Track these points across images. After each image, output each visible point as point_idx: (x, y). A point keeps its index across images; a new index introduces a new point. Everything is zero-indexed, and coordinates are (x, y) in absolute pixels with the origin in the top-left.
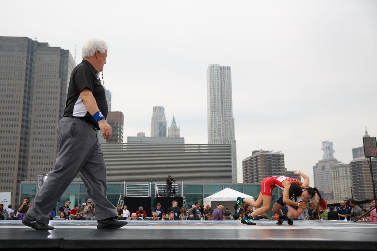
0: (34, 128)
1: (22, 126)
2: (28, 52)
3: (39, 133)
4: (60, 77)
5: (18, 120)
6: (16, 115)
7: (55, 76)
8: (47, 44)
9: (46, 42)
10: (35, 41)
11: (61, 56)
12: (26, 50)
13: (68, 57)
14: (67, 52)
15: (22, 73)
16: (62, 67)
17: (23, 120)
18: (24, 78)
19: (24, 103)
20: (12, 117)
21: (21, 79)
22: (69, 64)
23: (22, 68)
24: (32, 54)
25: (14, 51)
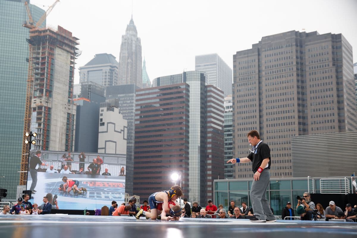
0: (312, 124)
1: (299, 123)
2: (297, 46)
3: (318, 129)
4: (334, 65)
5: (294, 118)
6: (291, 112)
7: (328, 65)
8: (316, 32)
9: (315, 31)
10: (303, 32)
11: (333, 42)
12: (294, 44)
13: (341, 41)
14: (340, 35)
15: (292, 69)
16: (335, 53)
17: (299, 117)
18: (295, 74)
19: (299, 99)
20: (288, 115)
21: (293, 75)
22: (343, 49)
23: (292, 63)
24: (301, 46)
25: (282, 47)
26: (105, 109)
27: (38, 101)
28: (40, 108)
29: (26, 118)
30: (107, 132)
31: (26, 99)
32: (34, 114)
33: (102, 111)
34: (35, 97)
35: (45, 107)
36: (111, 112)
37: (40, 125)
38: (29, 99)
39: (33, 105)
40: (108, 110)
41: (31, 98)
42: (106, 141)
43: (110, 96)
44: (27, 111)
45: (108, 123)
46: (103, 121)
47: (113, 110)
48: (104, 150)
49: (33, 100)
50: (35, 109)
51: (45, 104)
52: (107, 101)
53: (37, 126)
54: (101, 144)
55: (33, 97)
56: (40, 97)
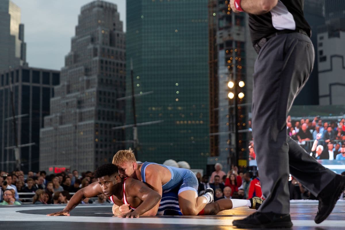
26: (326, 35)
27: (225, 33)
28: (229, 43)
29: (211, 60)
30: (331, 70)
31: (208, 32)
32: (222, 54)
33: (322, 38)
34: (220, 29)
35: (237, 42)
36: (336, 39)
37: (231, 69)
38: (213, 33)
39: (219, 41)
40: (331, 36)
41: (215, 31)
42: (331, 85)
43: (331, 14)
44: (211, 50)
45: (332, 57)
46: (324, 54)
47: (338, 36)
48: (328, 99)
49: (218, 33)
50: (222, 47)
51: (235, 38)
52: (328, 22)
53: (226, 70)
54: (323, 90)
55: (217, 29)
56: (228, 28)
